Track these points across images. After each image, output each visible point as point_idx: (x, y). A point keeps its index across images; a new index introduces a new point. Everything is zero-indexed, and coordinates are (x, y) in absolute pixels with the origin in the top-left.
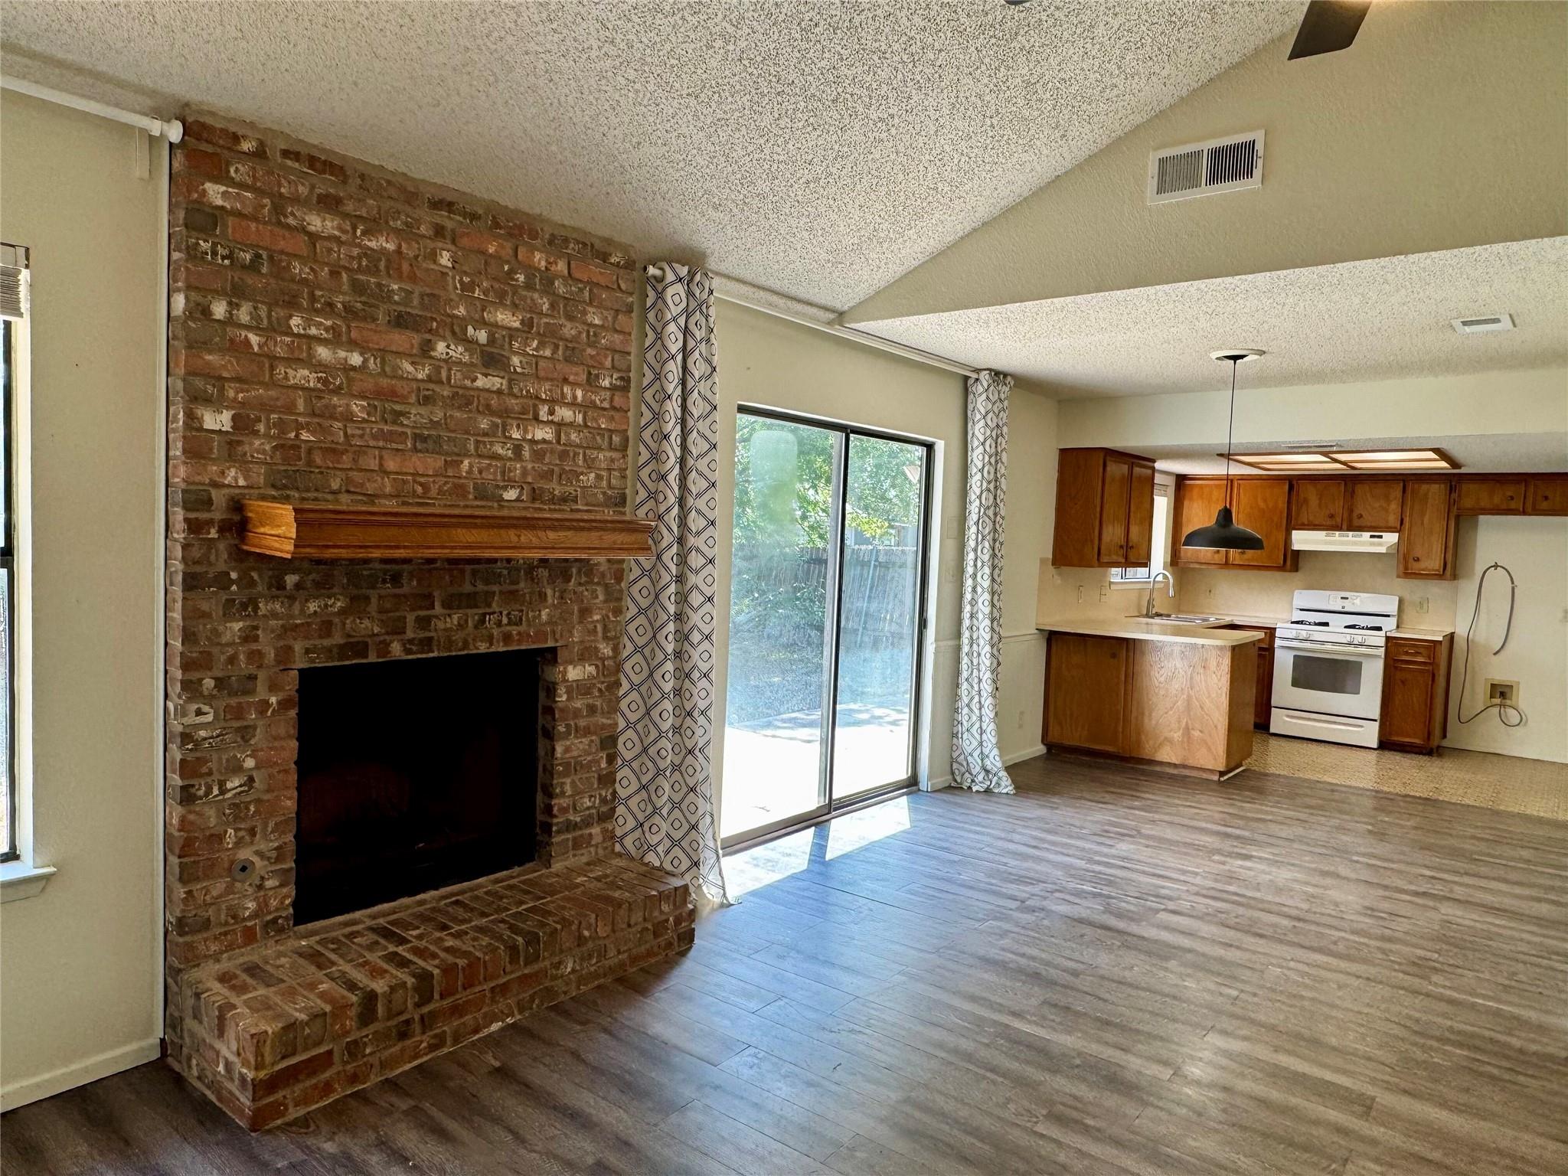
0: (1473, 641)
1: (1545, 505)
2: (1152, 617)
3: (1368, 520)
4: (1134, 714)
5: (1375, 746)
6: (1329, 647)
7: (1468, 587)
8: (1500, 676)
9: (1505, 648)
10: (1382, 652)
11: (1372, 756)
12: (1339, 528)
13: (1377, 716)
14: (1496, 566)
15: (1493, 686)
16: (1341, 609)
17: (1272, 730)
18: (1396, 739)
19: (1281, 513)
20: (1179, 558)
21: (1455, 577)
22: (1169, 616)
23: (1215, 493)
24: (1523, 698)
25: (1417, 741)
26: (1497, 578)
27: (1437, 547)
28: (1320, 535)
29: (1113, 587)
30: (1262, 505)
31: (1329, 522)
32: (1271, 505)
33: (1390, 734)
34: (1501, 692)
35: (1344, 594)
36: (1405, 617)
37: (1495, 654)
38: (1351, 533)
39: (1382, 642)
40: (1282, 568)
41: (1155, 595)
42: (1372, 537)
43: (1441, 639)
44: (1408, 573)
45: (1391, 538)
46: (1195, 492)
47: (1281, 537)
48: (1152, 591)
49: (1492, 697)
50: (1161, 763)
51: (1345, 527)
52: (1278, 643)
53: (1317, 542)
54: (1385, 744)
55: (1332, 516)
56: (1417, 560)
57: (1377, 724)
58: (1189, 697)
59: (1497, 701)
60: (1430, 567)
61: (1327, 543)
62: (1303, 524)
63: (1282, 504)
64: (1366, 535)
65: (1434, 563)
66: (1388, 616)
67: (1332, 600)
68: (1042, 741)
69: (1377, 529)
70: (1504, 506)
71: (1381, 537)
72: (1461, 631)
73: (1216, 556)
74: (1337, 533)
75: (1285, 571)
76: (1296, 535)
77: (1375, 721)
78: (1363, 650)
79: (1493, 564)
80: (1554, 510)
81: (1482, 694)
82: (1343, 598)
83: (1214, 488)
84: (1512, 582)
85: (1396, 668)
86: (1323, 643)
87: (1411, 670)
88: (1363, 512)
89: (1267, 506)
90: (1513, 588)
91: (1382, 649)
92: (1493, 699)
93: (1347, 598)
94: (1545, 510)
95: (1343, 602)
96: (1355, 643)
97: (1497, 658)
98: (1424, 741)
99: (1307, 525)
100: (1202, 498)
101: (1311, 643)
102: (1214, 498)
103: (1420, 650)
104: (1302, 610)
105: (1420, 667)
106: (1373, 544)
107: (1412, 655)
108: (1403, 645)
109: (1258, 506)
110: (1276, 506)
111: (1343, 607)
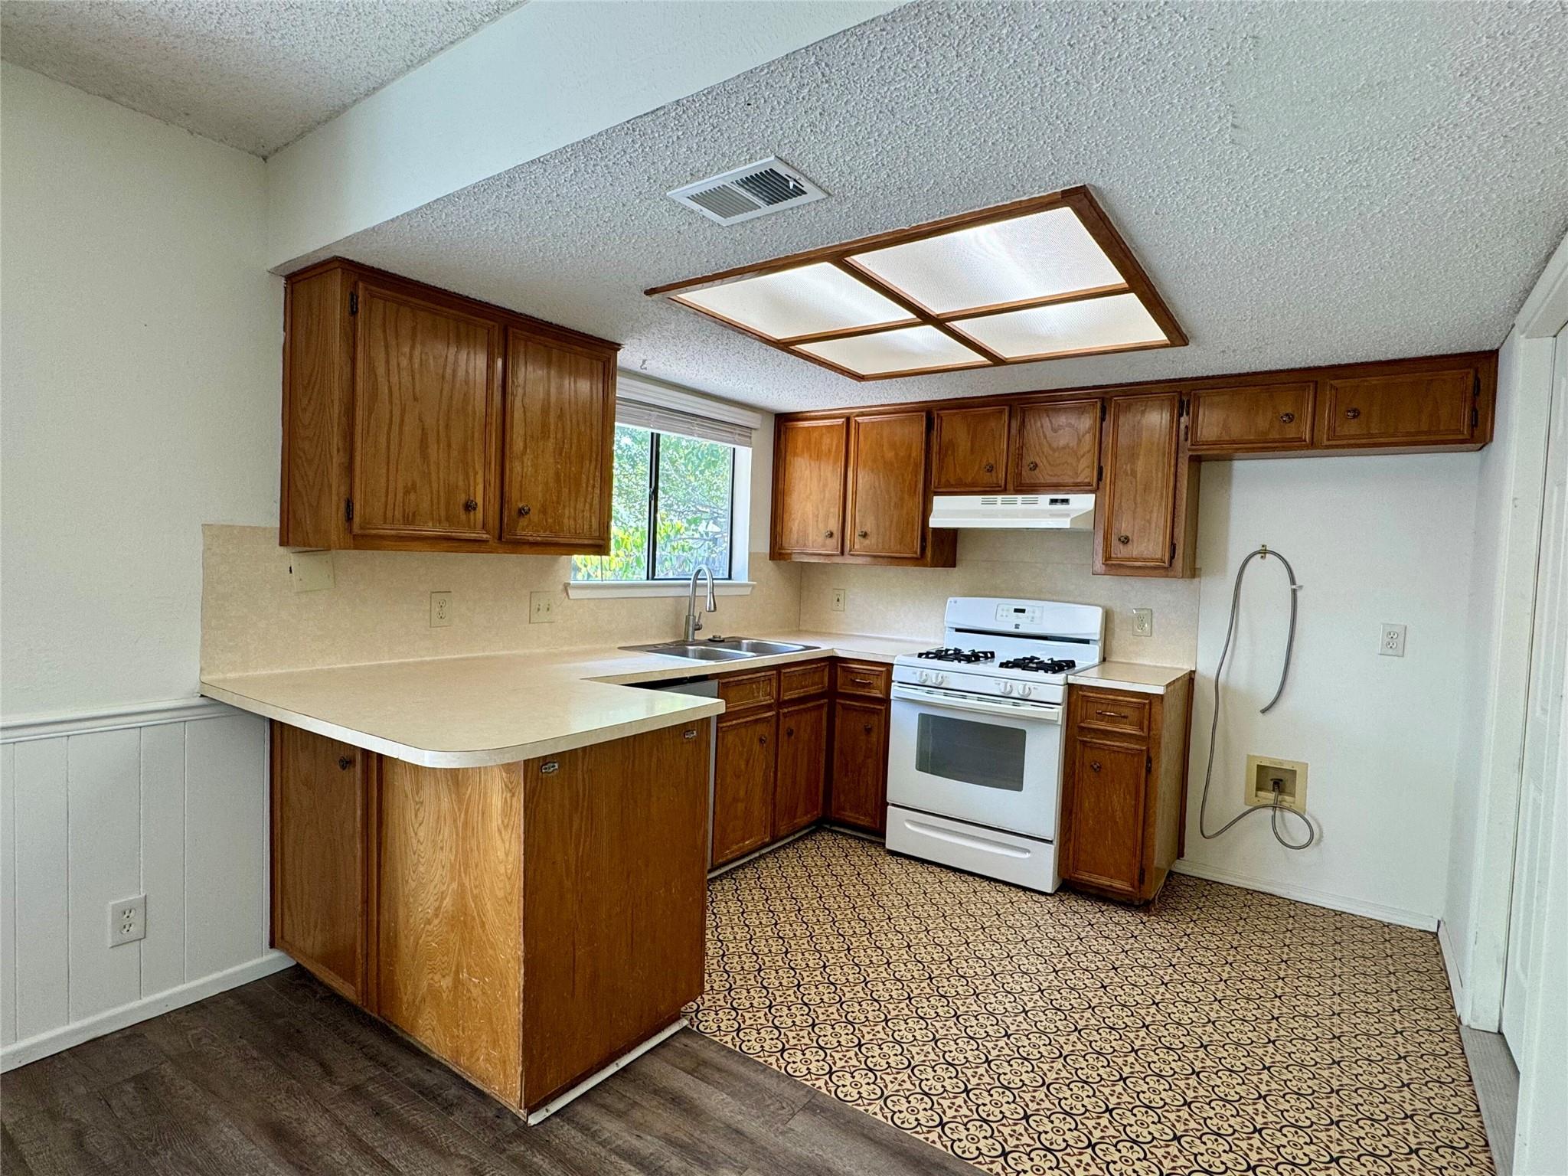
0: (1226, 688)
1: (1352, 428)
5: (1049, 891)
6: (971, 702)
7: (1217, 588)
8: (1277, 753)
10: (1057, 713)
11: (1051, 904)
12: (1003, 491)
13: (1052, 834)
14: (1264, 552)
15: (1261, 769)
16: (1013, 630)
17: (888, 846)
18: (1086, 877)
19: (916, 465)
20: (781, 547)
21: (1193, 572)
23: (826, 440)
24: (1315, 796)
25: (1118, 884)
26: (1266, 577)
27: (1159, 518)
28: (974, 502)
30: (890, 453)
32: (902, 454)
33: (1076, 869)
34: (1276, 783)
35: (1019, 604)
36: (1115, 644)
37: (1264, 711)
38: (1020, 497)
39: (1058, 694)
40: (919, 560)
42: (1054, 501)
43: (1160, 691)
44: (1114, 566)
45: (1083, 503)
46: (800, 440)
47: (917, 507)
49: (1258, 789)
51: (1010, 487)
52: (896, 691)
53: (971, 514)
54: (1069, 885)
55: (990, 471)
56: (1125, 541)
57: (1053, 849)
58: (462, 893)
59: (1269, 796)
60: (1146, 554)
61: (985, 515)
62: (948, 484)
63: (917, 452)
64: (1044, 499)
65: (1150, 545)
66: (1087, 642)
67: (997, 612)
69: (1059, 487)
70: (1274, 435)
71: (1067, 502)
72: (1206, 667)
73: (830, 540)
74: (999, 498)
75: (925, 565)
76: (940, 503)
77: (1051, 842)
78: (1027, 709)
79: (1259, 548)
80: (1370, 435)
81: (1243, 786)
82: (1016, 610)
83: (824, 431)
84: (1293, 581)
85: (1084, 743)
86: (964, 693)
87: (1112, 750)
88: (1038, 461)
89: (897, 455)
90: (1294, 592)
91: (1059, 710)
92: (1261, 794)
93: (1023, 611)
94: (1353, 437)
95: (1018, 617)
96: (1012, 695)
97: (1269, 716)
98: (1133, 887)
99: (952, 486)
100: (809, 449)
101: (946, 695)
102: (824, 448)
103: (1126, 711)
104: (958, 630)
105: (1125, 745)
106: (1053, 515)
107: (1112, 720)
108: (1097, 701)
109: (883, 457)
110: (910, 455)
111: (1017, 626)
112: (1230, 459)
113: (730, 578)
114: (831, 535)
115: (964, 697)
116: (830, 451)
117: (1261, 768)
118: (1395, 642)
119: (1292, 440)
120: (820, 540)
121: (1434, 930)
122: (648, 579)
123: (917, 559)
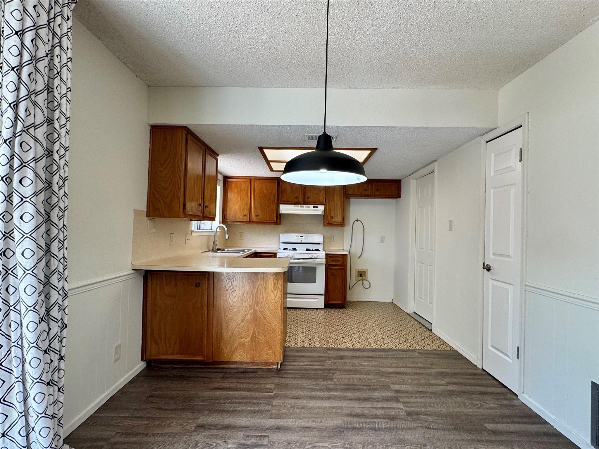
0: (351, 253)
1: (378, 193)
2: (216, 252)
3: (311, 200)
4: (215, 329)
5: (323, 308)
6: (301, 261)
7: (347, 229)
8: (361, 267)
9: (362, 256)
11: (323, 312)
12: (300, 204)
13: (323, 293)
14: (357, 220)
18: (331, 302)
19: (274, 195)
20: (226, 219)
21: (343, 226)
22: (224, 250)
23: (243, 186)
24: (370, 276)
25: (339, 302)
26: (358, 225)
27: (340, 212)
28: (292, 207)
29: (194, 234)
30: (265, 192)
31: (296, 200)
32: (270, 191)
33: (329, 301)
34: (362, 274)
35: (301, 235)
36: (325, 244)
38: (305, 206)
39: (324, 256)
41: (217, 239)
42: (314, 207)
44: (328, 224)
45: (321, 208)
46: (233, 185)
47: (275, 208)
48: (215, 236)
49: (358, 277)
50: (236, 363)
51: (302, 203)
53: (291, 210)
54: (328, 305)
55: (296, 198)
56: (332, 218)
57: (324, 296)
58: (255, 311)
59: (361, 278)
61: (301, 210)
62: (284, 202)
63: (275, 191)
64: (311, 206)
65: (338, 218)
66: (320, 244)
67: (293, 237)
68: (142, 359)
69: (315, 204)
70: (363, 194)
71: (317, 207)
72: (346, 248)
73: (245, 217)
74: (299, 205)
75: (277, 224)
76: (282, 207)
77: (323, 295)
78: (317, 261)
79: (356, 219)
80: (381, 195)
81: (355, 276)
82: (301, 237)
83: (242, 183)
84: (363, 227)
85: (330, 268)
86: (299, 259)
87: (336, 269)
88: (310, 196)
89: (268, 192)
90: (364, 229)
91: (325, 260)
92: (358, 278)
93: (302, 237)
94: (377, 195)
95: (301, 238)
96: (313, 258)
97: (359, 259)
98: (343, 302)
99: (286, 202)
100: (237, 188)
101: (294, 260)
102: (243, 188)
103: (339, 259)
104: (283, 243)
105: (340, 267)
106: (314, 211)
107: (336, 262)
108: (332, 257)
109: (263, 192)
110: (272, 192)
111: (301, 241)
112: (350, 198)
113: (212, 230)
114: (246, 215)
115: (299, 260)
116: (244, 189)
117: (358, 271)
118: (382, 239)
119: (367, 195)
120: (241, 217)
121: (392, 301)
122: (198, 229)
123: (275, 222)
